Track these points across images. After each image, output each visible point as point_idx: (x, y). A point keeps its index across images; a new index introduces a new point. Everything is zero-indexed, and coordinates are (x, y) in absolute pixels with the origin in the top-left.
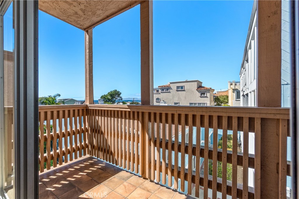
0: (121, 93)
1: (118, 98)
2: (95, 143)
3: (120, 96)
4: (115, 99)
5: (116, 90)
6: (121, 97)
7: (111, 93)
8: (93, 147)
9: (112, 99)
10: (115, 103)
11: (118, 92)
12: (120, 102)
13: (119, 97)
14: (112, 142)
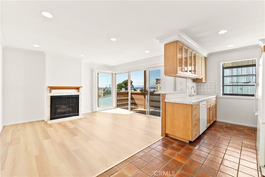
6: (132, 85)
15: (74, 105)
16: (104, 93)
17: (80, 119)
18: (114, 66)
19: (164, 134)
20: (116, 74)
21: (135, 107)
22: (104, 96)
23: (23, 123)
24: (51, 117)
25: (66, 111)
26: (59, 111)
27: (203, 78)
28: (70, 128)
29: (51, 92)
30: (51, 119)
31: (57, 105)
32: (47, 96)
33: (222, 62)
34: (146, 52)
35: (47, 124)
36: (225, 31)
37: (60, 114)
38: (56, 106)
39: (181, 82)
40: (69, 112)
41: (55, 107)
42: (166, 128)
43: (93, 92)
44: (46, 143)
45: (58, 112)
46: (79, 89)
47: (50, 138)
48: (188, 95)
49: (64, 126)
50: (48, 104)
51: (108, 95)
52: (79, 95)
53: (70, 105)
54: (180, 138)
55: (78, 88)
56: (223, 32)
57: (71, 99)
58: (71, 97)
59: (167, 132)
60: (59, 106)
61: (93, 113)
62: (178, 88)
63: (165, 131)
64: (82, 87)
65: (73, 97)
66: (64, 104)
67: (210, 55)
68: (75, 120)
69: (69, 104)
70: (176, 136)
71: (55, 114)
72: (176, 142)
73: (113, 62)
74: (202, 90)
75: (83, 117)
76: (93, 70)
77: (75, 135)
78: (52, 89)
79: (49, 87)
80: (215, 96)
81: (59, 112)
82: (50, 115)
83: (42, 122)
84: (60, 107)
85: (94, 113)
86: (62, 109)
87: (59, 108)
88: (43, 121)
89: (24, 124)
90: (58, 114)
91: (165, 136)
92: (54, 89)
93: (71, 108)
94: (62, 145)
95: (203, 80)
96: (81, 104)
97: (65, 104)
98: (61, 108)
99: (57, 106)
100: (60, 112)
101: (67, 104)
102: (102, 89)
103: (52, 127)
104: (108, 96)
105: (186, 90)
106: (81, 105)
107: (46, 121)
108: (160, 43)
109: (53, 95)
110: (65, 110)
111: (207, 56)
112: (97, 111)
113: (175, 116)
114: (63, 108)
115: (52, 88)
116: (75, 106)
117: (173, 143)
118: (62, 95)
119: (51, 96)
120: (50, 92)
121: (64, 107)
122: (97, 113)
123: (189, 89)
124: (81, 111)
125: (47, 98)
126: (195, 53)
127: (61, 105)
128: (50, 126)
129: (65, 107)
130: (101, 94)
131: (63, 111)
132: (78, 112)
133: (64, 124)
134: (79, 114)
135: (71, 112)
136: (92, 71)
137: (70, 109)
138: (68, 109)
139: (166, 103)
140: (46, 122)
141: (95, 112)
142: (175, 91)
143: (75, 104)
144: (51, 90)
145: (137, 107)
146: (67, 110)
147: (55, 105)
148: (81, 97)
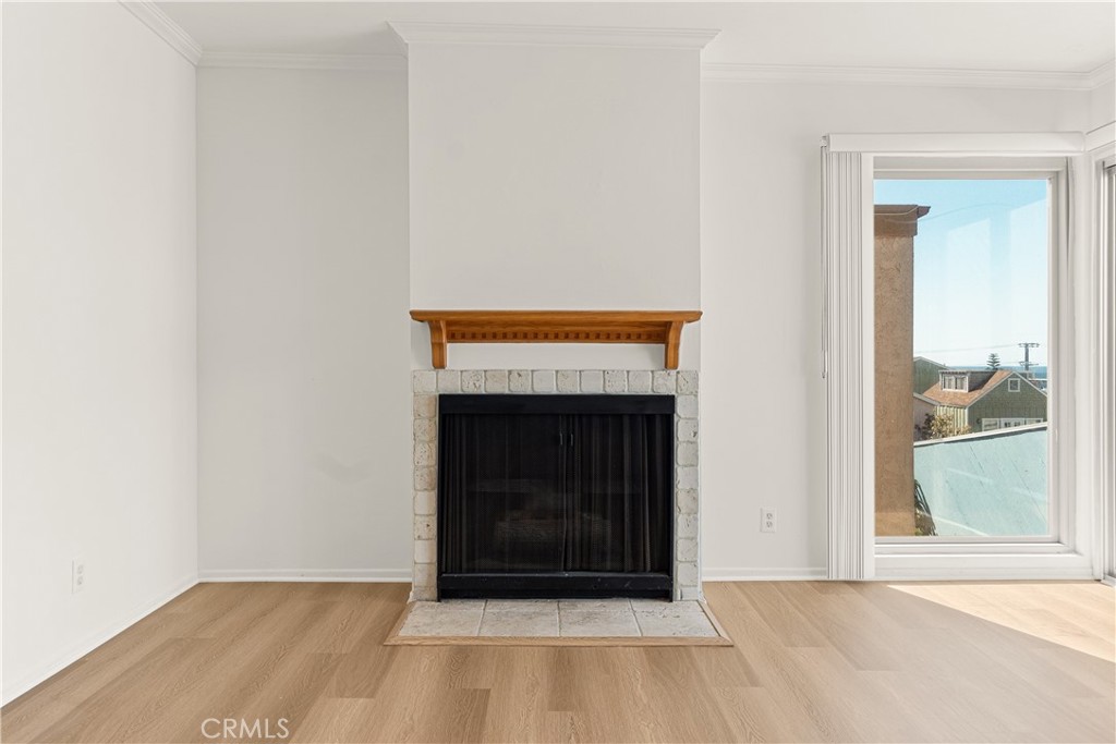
15: (627, 491)
16: (972, 409)
22: (975, 424)
24: (440, 572)
26: (505, 529)
29: (442, 366)
30: (447, 590)
31: (485, 477)
32: (413, 393)
35: (384, 639)
38: (479, 487)
40: (585, 554)
41: (472, 496)
46: (672, 335)
50: (425, 463)
51: (1003, 420)
52: (671, 399)
53: (596, 490)
55: (658, 331)
57: (604, 429)
61: (828, 589)
64: (696, 316)
65: (621, 417)
69: (587, 475)
71: (472, 556)
78: (452, 338)
82: (433, 559)
84: (527, 497)
92: (464, 337)
93: (603, 516)
96: (693, 491)
97: (551, 477)
101: (571, 475)
102: (958, 374)
104: (1006, 425)
106: (695, 499)
109: (457, 391)
110: (552, 531)
112: (869, 575)
115: (451, 328)
116: (633, 496)
118: (529, 391)
119: (443, 399)
120: (439, 364)
125: (415, 414)
132: (665, 562)
134: (671, 583)
135: (603, 558)
138: (574, 523)
141: (850, 591)
144: (443, 346)
146: (567, 525)
147: (472, 478)
148: (694, 420)
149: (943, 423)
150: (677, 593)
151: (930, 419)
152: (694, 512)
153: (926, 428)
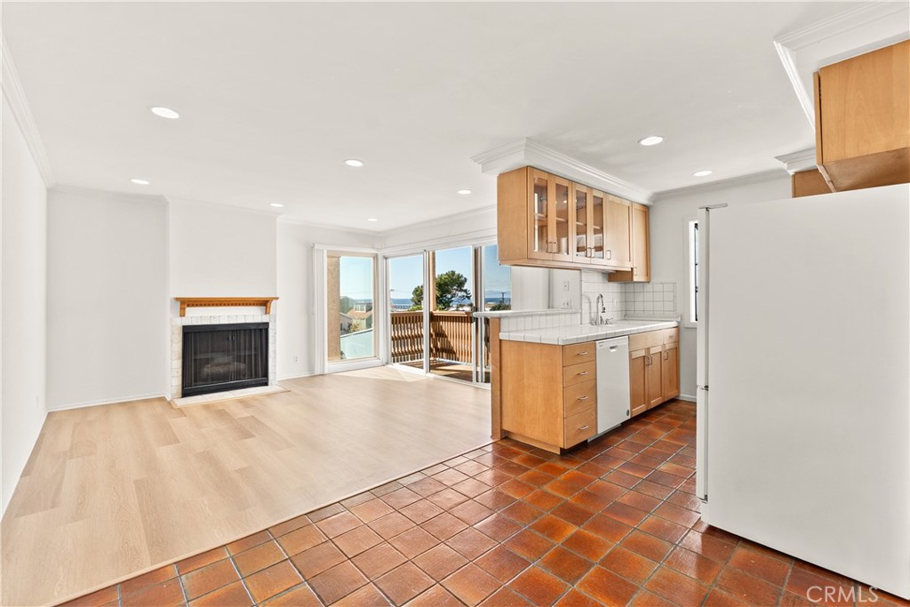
0: (466, 280)
1: (460, 294)
2: (439, 346)
3: (465, 288)
4: (449, 296)
5: (453, 273)
6: (465, 291)
7: (441, 279)
8: (437, 350)
9: (441, 296)
10: (449, 306)
11: (459, 276)
12: (464, 306)
13: (461, 290)
14: (454, 343)
15: (253, 353)
16: (367, 319)
17: (269, 395)
18: (379, 233)
19: (499, 431)
20: (386, 258)
21: (448, 361)
23: (103, 406)
24: (183, 388)
25: (228, 372)
26: (207, 370)
27: (635, 270)
28: (236, 418)
29: (184, 316)
30: (185, 394)
31: (201, 353)
32: (172, 326)
33: (693, 220)
34: (461, 192)
35: (173, 408)
36: (658, 140)
37: (212, 380)
38: (198, 357)
39: (565, 282)
40: (238, 375)
41: (195, 360)
42: (504, 414)
43: (313, 314)
44: (165, 454)
45: (205, 372)
46: (268, 304)
47: (177, 441)
48: (586, 320)
49: (221, 413)
50: (176, 350)
52: (267, 324)
53: (242, 354)
54: (540, 442)
55: (264, 303)
56: (651, 141)
57: (245, 334)
58: (245, 330)
59: (505, 428)
60: (209, 356)
61: (314, 378)
62: (561, 298)
63: (501, 423)
64: (277, 298)
65: (251, 330)
66: (223, 351)
67: (660, 197)
68: (254, 398)
69: (239, 349)
70: (526, 435)
71: (196, 381)
72: (525, 453)
73: (372, 221)
74: (639, 306)
75: (281, 389)
76: (313, 247)
77: (246, 434)
78: (188, 306)
79: (177, 299)
80: (674, 324)
81: (208, 375)
82: (180, 383)
83: (157, 404)
84: (212, 359)
85: (317, 380)
86: (217, 365)
87: (208, 361)
88: (162, 399)
89: (107, 408)
90: (206, 380)
91: (502, 439)
92: (193, 305)
93: (245, 363)
94: (209, 458)
95: (635, 273)
96: (275, 352)
97: (226, 351)
98: (216, 362)
99: (202, 356)
100: (212, 375)
101: (233, 350)
102: (361, 304)
103: (185, 416)
105: (581, 305)
107: (168, 400)
108: (483, 172)
109: (190, 324)
110: (226, 369)
111: (649, 200)
112: (326, 372)
113: (525, 380)
114: (221, 363)
115: (186, 303)
116: (255, 355)
117: (517, 454)
118: (218, 323)
119: (184, 327)
120: (182, 315)
121: (221, 359)
122: (326, 378)
123: (590, 303)
124: (275, 373)
125: (173, 333)
126: (600, 195)
127: (212, 352)
128: (181, 412)
129: (226, 359)
130: (359, 321)
131: (221, 370)
132: (266, 375)
133: (221, 408)
134: (268, 380)
135: (244, 375)
136: (311, 249)
137: (242, 366)
138: (234, 367)
139: (503, 344)
140: (169, 403)
141: (321, 377)
142: (549, 308)
143: (255, 349)
144: (184, 309)
145: (454, 362)
146: (231, 367)
147: (195, 354)
148: (275, 330)
149: (356, 327)
150: (270, 382)
151: (350, 325)
152: (275, 357)
153: (347, 329)
